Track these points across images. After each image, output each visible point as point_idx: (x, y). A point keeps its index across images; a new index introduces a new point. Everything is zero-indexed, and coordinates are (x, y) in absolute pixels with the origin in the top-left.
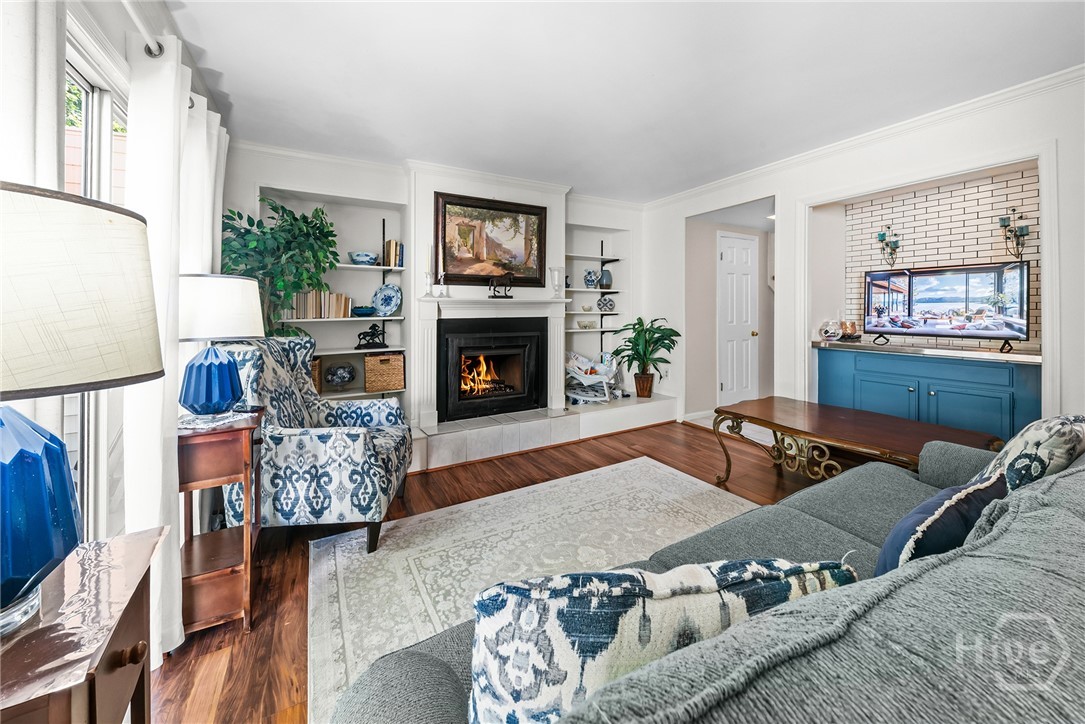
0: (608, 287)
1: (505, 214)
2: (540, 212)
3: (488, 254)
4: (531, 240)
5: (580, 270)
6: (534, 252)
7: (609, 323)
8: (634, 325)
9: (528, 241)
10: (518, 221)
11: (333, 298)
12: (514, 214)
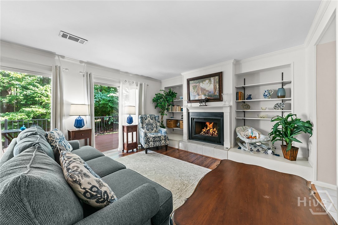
1: (206, 79)
3: (201, 92)
6: (217, 89)
9: (215, 86)
10: (211, 80)
11: (178, 107)
12: (209, 78)
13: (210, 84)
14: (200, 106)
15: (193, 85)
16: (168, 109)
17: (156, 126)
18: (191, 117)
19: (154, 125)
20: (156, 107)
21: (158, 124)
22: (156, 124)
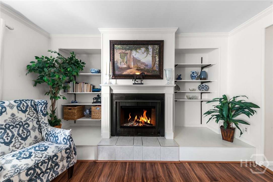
0: (205, 79)
1: (142, 46)
2: (160, 44)
3: (134, 65)
4: (155, 57)
5: (188, 72)
6: (157, 62)
7: (206, 97)
8: (221, 99)
9: (153, 57)
10: (148, 48)
11: (85, 85)
12: (146, 46)
13: (147, 54)
14: (133, 84)
15: (121, 51)
16: (65, 89)
17: (37, 126)
18: (116, 101)
19: (33, 124)
20: (36, 83)
21: (45, 120)
22: (38, 121)
